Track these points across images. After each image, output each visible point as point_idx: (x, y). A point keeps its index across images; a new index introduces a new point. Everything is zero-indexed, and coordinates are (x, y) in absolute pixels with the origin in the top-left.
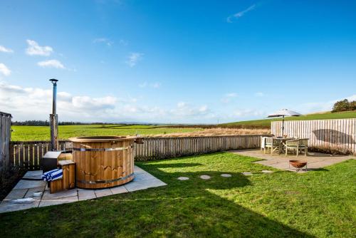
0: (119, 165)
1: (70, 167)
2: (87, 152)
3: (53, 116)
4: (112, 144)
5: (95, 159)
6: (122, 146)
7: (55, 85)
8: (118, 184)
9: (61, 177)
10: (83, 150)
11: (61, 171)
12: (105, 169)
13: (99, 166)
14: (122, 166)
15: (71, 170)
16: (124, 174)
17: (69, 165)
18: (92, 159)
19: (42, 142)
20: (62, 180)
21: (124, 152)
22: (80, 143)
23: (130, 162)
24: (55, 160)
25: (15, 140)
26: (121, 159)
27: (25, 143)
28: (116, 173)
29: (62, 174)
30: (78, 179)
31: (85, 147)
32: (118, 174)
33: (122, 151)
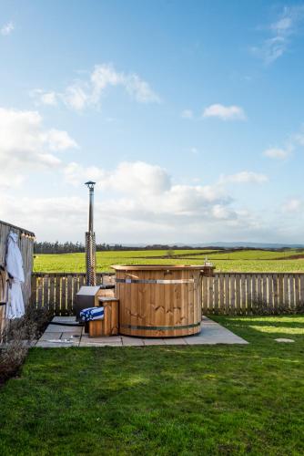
0: (175, 306)
1: (113, 304)
2: (133, 284)
3: (89, 235)
4: (165, 274)
5: (143, 294)
6: (179, 278)
7: (92, 190)
8: (175, 335)
9: (101, 316)
10: (128, 281)
11: (101, 309)
12: (157, 309)
13: (148, 305)
14: (180, 308)
15: (113, 308)
16: (183, 321)
17: (112, 301)
18: (140, 294)
19: (73, 275)
20: (103, 320)
21: (183, 286)
22: (124, 271)
23: (192, 304)
24: (92, 298)
25: (39, 271)
26: (179, 297)
27: (50, 275)
28: (171, 318)
29: (102, 313)
30: (122, 323)
31: (131, 277)
32: (175, 320)
33: (180, 285)
